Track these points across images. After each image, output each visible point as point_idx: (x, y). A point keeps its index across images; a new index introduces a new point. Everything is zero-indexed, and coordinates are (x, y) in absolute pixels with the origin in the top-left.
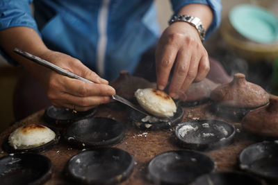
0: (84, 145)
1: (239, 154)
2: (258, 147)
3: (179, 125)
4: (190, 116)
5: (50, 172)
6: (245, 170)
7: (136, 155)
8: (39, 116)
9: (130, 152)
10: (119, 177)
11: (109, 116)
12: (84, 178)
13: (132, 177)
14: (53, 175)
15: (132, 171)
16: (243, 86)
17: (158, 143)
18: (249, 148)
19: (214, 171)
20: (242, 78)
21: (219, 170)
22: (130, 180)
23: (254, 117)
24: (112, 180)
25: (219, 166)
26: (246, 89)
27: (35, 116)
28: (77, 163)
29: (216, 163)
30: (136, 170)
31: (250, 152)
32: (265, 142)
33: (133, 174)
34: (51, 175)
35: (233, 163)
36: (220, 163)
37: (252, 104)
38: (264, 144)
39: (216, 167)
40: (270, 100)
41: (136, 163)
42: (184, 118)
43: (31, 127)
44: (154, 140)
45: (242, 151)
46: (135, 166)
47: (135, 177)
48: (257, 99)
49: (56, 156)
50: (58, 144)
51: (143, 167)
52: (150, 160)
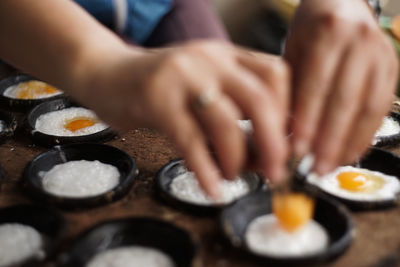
0: (57, 141)
7: (139, 159)
9: (130, 153)
10: (111, 194)
13: (132, 193)
15: (131, 184)
22: (130, 198)
30: (138, 183)
41: (137, 172)
46: (136, 176)
47: (136, 192)
50: (13, 138)
51: (151, 179)
52: (164, 167)
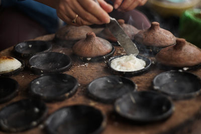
0: (42, 71)
1: (153, 79)
2: (167, 74)
3: (111, 58)
4: (119, 52)
5: (17, 91)
6: (157, 90)
7: (79, 79)
8: (9, 51)
9: (76, 77)
10: (67, 94)
11: (61, 52)
12: (42, 94)
13: (76, 95)
14: (20, 93)
15: (76, 90)
16: (158, 31)
17: (96, 71)
18: (160, 75)
19: (135, 91)
20: (157, 25)
21: (139, 90)
22: (75, 97)
23: (165, 53)
24: (62, 96)
25: (139, 87)
26: (160, 33)
27: (7, 50)
28: (37, 85)
29: (136, 85)
30: (79, 90)
31: (161, 78)
32: (172, 71)
33: (78, 92)
34: (18, 93)
35: (149, 85)
36: (139, 85)
37: (163, 44)
38: (171, 72)
39: (136, 88)
40: (177, 41)
41: (79, 85)
42: (115, 53)
43: (4, 58)
44: (93, 68)
45: (155, 76)
46: (79, 87)
47: (78, 94)
48: (168, 40)
49: (21, 80)
50: (23, 71)
51: (85, 88)
52: (90, 83)
